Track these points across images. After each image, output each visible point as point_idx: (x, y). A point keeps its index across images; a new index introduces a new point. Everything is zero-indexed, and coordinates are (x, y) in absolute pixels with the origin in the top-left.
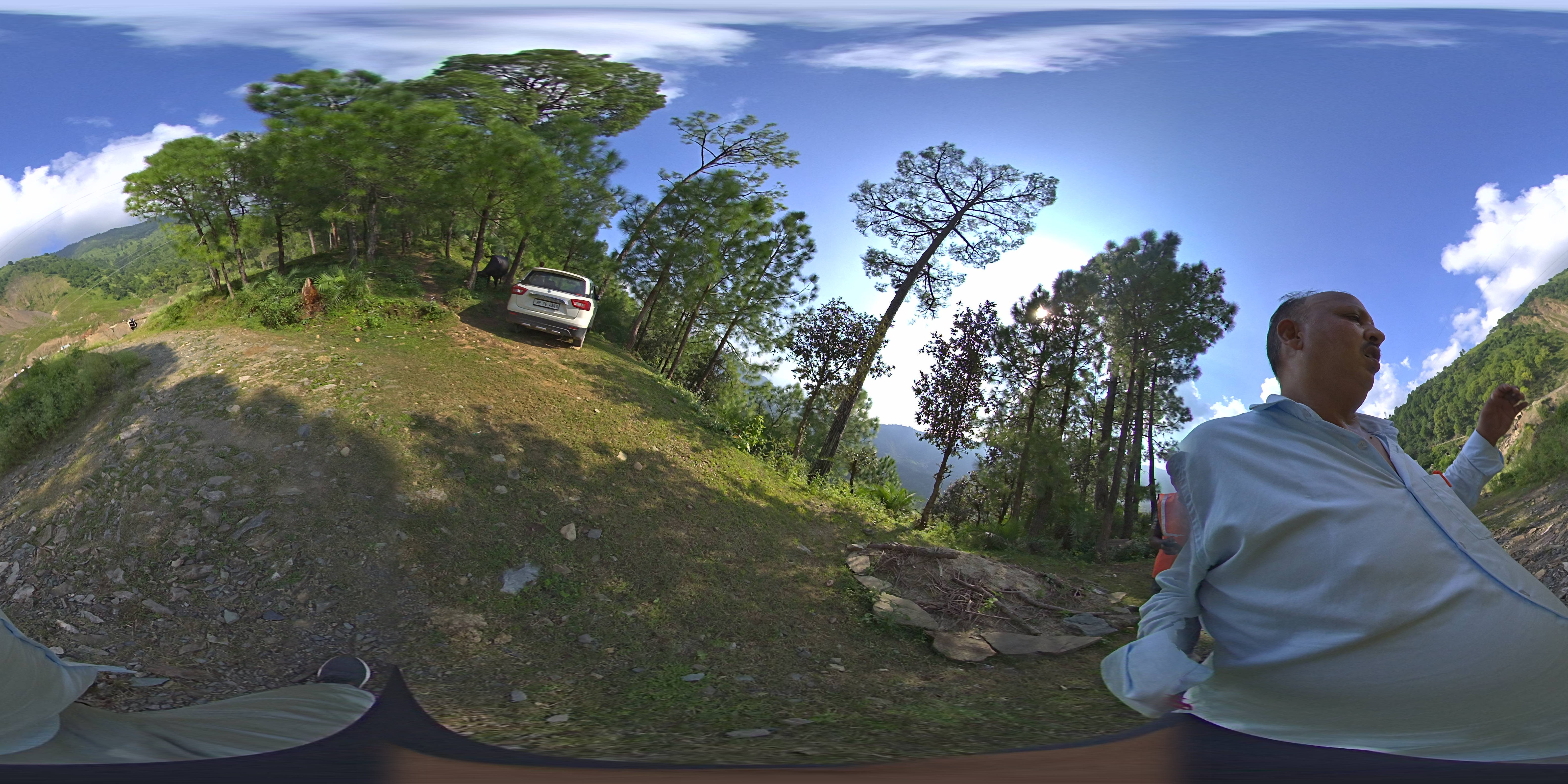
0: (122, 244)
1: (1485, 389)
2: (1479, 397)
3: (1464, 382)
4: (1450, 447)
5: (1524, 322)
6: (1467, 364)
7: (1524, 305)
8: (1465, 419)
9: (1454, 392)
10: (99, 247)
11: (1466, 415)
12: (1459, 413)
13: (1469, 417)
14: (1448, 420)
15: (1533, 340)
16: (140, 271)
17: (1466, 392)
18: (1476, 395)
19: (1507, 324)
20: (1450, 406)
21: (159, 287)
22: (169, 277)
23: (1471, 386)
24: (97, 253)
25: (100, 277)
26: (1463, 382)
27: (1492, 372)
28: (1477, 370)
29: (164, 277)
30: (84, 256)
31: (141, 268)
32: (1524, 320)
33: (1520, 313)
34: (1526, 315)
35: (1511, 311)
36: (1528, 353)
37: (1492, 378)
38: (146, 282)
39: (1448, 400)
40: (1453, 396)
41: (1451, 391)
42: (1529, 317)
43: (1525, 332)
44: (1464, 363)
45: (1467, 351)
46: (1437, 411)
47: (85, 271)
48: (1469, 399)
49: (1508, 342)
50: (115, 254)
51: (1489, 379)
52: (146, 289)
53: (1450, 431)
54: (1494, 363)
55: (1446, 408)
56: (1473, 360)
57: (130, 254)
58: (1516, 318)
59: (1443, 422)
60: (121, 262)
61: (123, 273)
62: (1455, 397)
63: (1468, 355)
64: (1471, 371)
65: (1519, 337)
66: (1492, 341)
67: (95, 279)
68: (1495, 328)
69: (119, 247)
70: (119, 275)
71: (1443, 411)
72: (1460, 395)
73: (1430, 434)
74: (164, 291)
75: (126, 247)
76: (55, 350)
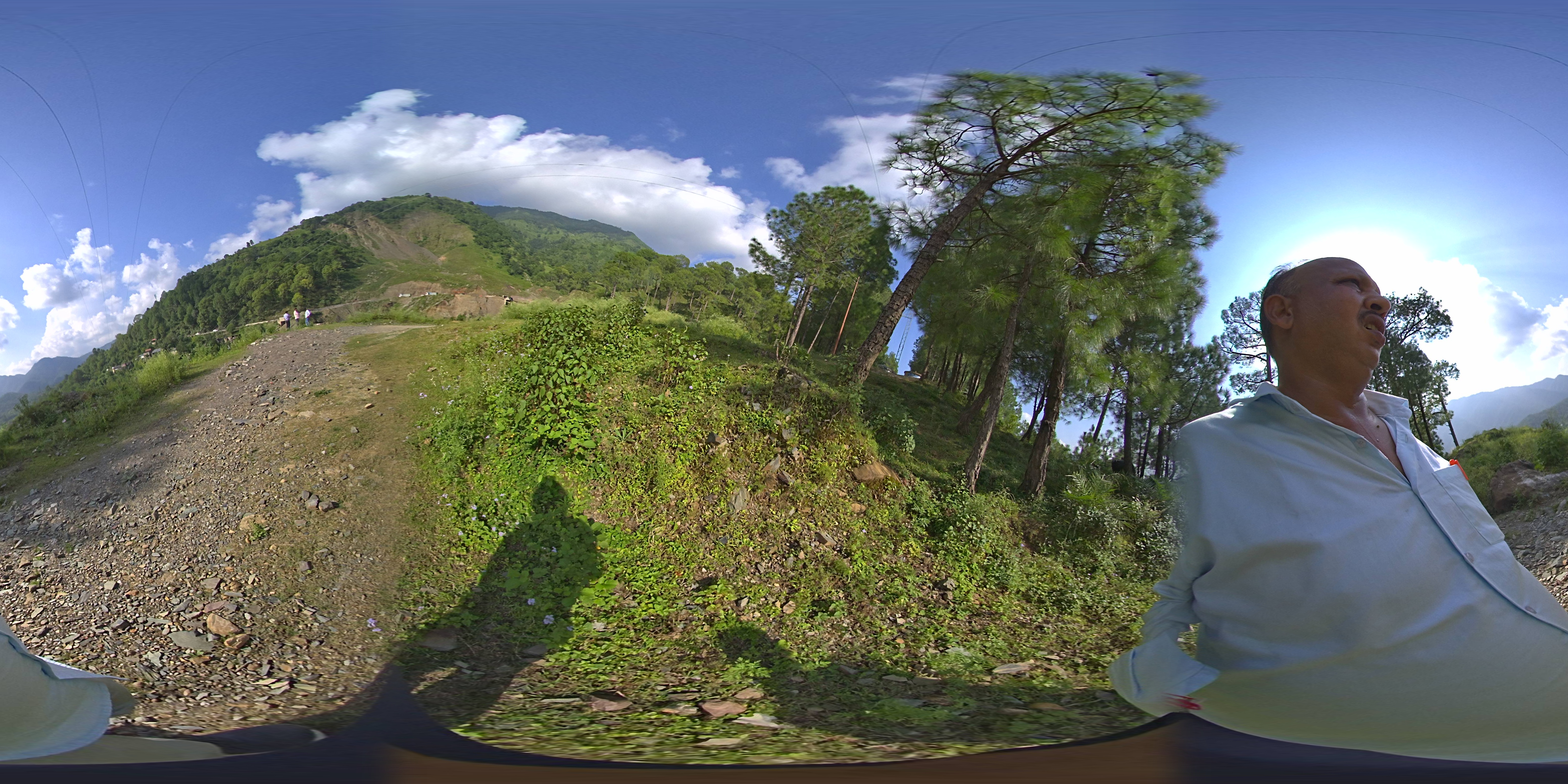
10: (527, 221)
16: (548, 260)
21: (556, 282)
22: (571, 277)
24: (520, 225)
25: (508, 246)
29: (566, 275)
30: (506, 222)
31: (550, 257)
38: (547, 272)
47: (498, 234)
50: (536, 235)
52: (542, 278)
57: (550, 239)
60: (537, 244)
61: (531, 254)
67: (502, 246)
69: (545, 230)
70: (527, 254)
74: (558, 288)
75: (551, 233)
76: (421, 293)
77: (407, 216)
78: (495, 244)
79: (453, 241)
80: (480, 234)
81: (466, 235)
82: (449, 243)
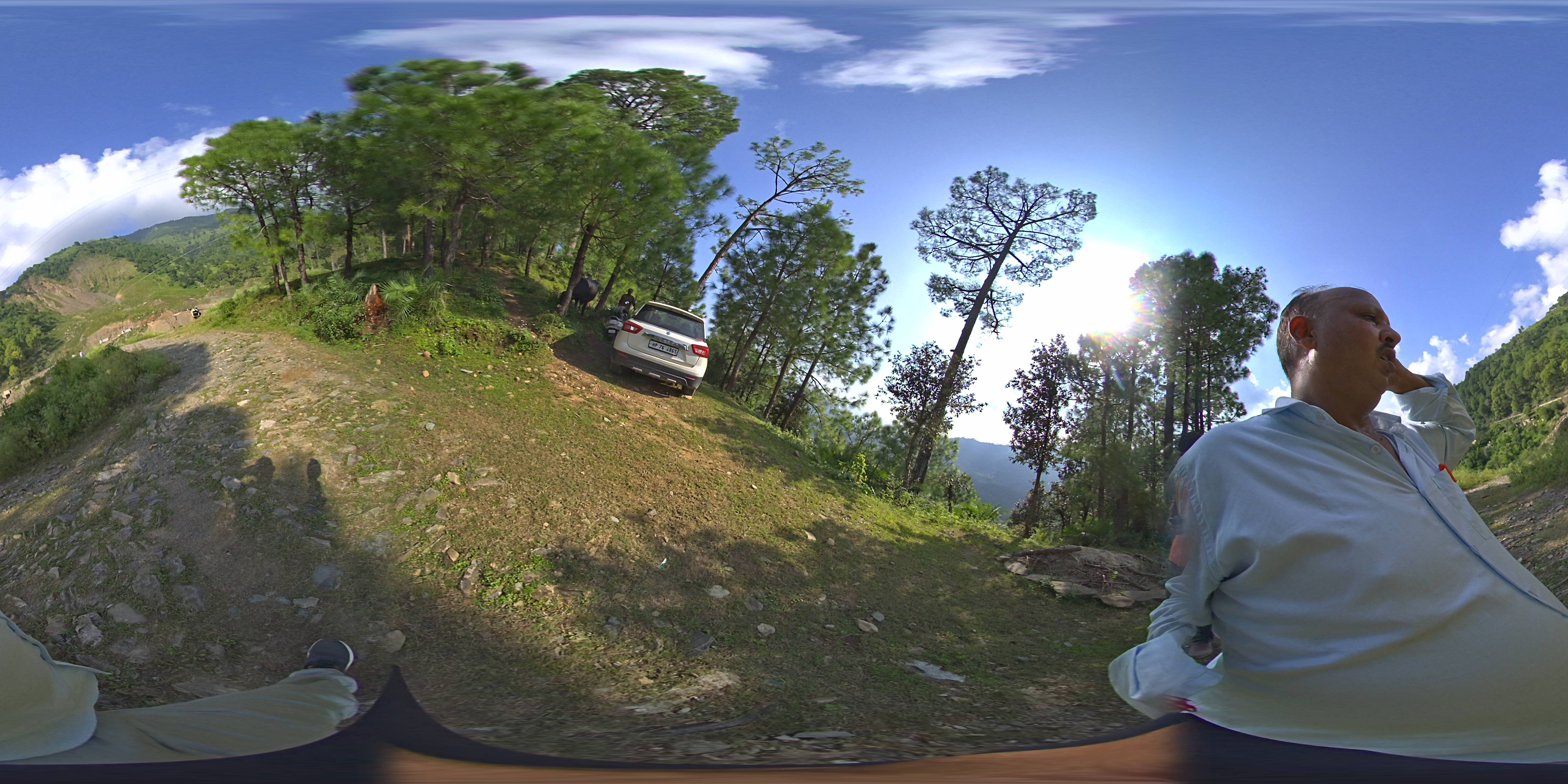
0: (194, 232)
1: (1543, 367)
2: (1537, 374)
3: (1522, 359)
4: (1507, 425)
6: (1525, 342)
8: (1523, 396)
9: (1512, 369)
10: (172, 234)
11: (1523, 393)
12: (1516, 391)
13: (1527, 395)
14: (1506, 397)
16: (210, 261)
17: (1524, 369)
18: (1534, 373)
20: (1507, 383)
21: (227, 278)
22: (238, 269)
23: (1528, 364)
24: (168, 240)
25: (169, 263)
26: (1520, 359)
27: (1550, 350)
28: (1535, 347)
29: (233, 269)
30: (154, 242)
31: (211, 258)
37: (1550, 356)
38: (215, 272)
39: (1506, 377)
40: (1510, 374)
41: (1509, 368)
44: (1522, 340)
45: (1526, 328)
46: (1494, 388)
47: (154, 256)
48: (1526, 377)
50: (187, 243)
51: (1547, 357)
52: (213, 279)
53: (1507, 408)
54: (1553, 340)
55: (1503, 385)
56: (1532, 337)
57: (202, 243)
59: (1500, 399)
60: (192, 251)
61: (192, 262)
62: (1513, 375)
63: (1526, 332)
64: (1529, 349)
66: (1551, 319)
67: (163, 266)
68: (1555, 306)
69: (191, 235)
70: (188, 263)
71: (1501, 388)
72: (1518, 371)
73: (1488, 411)
74: (231, 283)
75: (199, 236)
76: (116, 334)
77: (71, 268)
78: (156, 266)
79: (120, 277)
80: (140, 262)
81: (127, 268)
82: (117, 280)
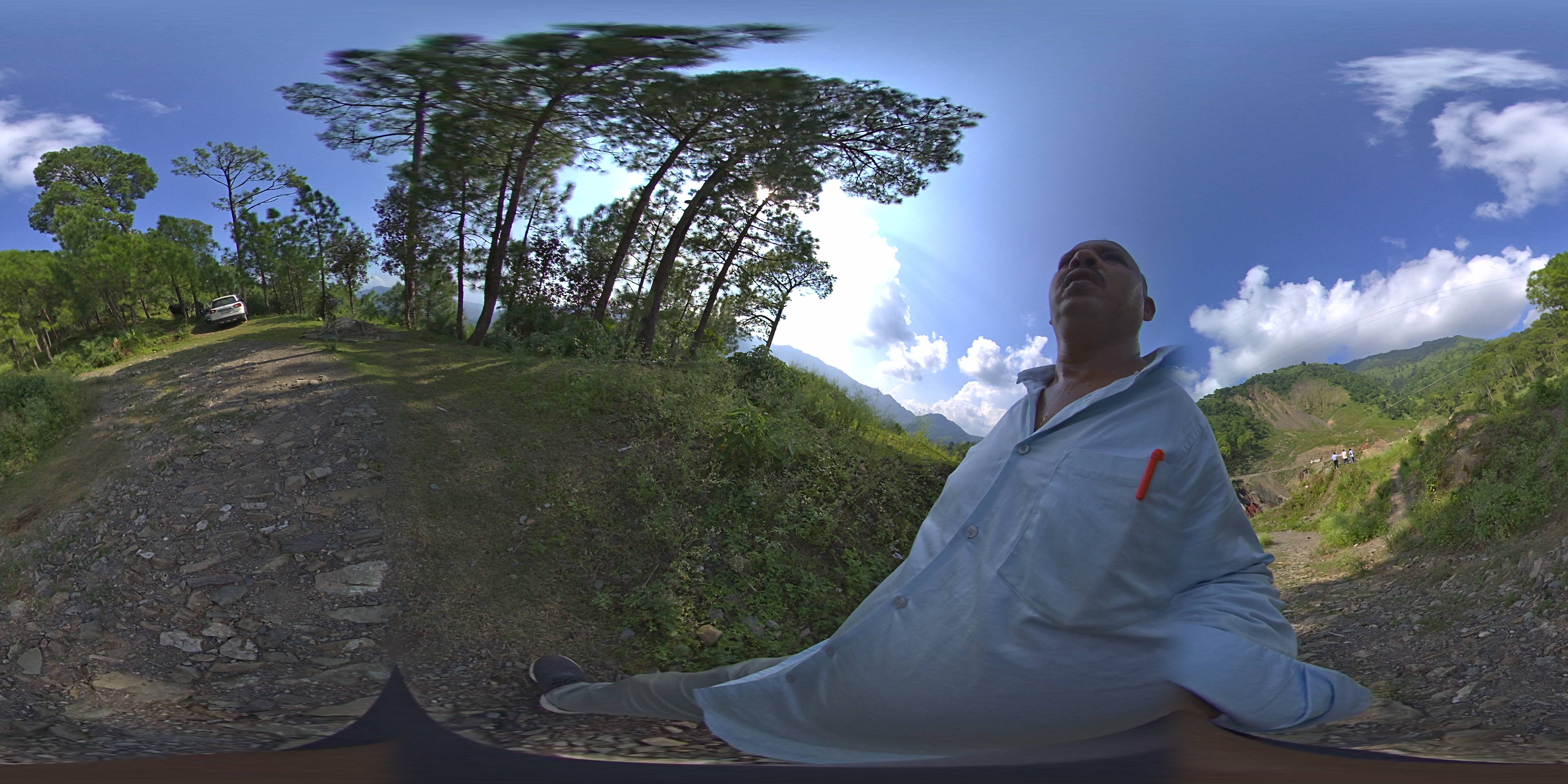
5: (1238, 401)
7: (1244, 386)
15: (1242, 421)
19: (1223, 396)
32: (1239, 400)
33: (1237, 392)
34: (1242, 395)
35: (1230, 386)
36: (1234, 430)
42: (1245, 398)
43: (1237, 411)
49: (1217, 413)
58: (1233, 395)
65: (1229, 413)
68: (1209, 396)
